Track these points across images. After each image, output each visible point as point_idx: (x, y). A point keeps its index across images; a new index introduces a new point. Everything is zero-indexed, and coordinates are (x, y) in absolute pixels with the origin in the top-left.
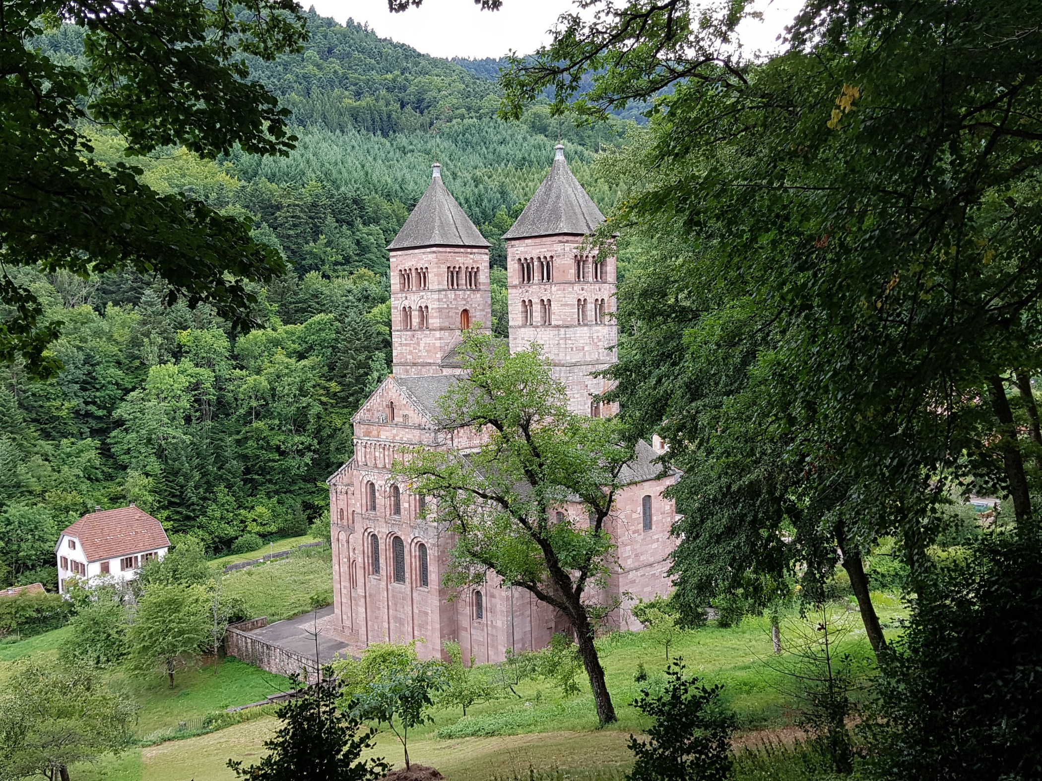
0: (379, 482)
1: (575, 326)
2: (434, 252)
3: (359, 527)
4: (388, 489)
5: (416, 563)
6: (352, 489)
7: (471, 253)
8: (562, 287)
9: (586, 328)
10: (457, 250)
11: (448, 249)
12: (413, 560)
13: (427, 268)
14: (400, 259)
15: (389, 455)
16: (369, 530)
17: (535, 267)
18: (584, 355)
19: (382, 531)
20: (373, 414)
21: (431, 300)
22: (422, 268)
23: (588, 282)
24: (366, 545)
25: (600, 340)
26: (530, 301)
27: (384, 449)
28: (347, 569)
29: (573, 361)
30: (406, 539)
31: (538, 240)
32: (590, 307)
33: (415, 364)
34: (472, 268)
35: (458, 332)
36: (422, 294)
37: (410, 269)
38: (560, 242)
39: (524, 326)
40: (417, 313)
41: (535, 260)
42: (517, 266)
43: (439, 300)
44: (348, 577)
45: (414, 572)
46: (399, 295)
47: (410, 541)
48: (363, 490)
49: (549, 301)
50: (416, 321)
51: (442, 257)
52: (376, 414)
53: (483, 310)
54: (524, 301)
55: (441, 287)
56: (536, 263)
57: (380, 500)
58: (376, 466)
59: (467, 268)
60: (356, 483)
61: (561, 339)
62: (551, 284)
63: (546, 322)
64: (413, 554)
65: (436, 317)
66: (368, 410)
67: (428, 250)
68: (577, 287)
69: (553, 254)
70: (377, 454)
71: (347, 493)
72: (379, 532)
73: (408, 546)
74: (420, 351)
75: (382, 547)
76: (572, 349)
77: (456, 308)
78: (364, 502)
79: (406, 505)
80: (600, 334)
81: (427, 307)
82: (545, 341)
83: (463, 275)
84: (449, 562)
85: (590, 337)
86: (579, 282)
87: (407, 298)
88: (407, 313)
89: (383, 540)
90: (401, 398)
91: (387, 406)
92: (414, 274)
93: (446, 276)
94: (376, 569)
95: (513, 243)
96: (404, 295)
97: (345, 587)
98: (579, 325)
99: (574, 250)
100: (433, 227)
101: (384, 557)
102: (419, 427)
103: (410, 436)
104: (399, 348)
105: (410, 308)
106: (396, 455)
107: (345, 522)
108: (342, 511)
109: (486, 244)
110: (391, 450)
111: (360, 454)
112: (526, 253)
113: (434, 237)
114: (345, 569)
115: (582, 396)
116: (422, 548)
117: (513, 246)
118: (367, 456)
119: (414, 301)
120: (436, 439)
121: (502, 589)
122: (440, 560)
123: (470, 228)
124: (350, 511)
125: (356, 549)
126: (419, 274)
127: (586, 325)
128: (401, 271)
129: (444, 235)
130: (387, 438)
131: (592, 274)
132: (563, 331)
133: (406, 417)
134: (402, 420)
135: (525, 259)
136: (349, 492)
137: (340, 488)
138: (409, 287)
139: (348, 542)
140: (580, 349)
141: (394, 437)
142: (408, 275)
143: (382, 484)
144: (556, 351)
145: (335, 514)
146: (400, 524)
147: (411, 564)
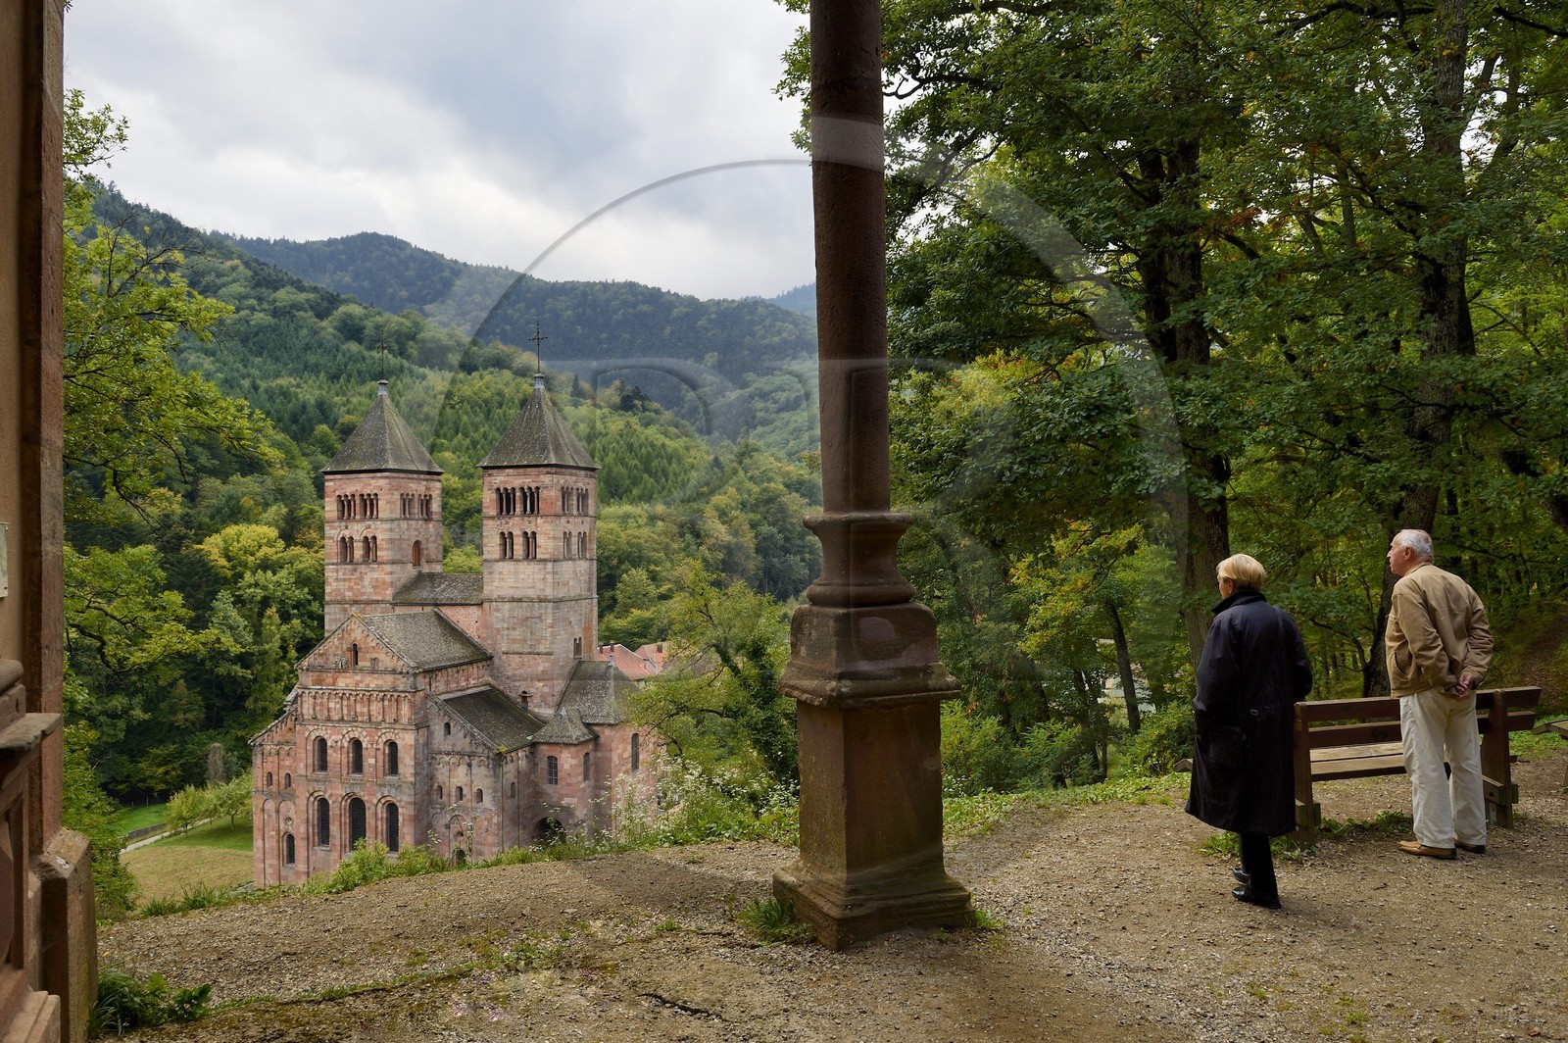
0: (333, 737)
1: (562, 561)
2: (386, 477)
3: (302, 792)
4: (346, 744)
5: (382, 826)
6: (287, 748)
7: (424, 480)
8: (549, 519)
9: (570, 562)
10: (410, 476)
11: (402, 475)
12: (379, 823)
13: (376, 495)
14: (338, 483)
15: (348, 706)
16: (316, 794)
17: (517, 498)
18: (569, 590)
19: (336, 794)
20: (328, 659)
21: (381, 531)
22: (369, 495)
23: (572, 515)
24: (311, 812)
25: (582, 575)
26: (511, 534)
27: (342, 698)
28: (275, 844)
29: (560, 596)
30: (372, 799)
31: (521, 470)
32: (574, 540)
33: (356, 602)
34: (425, 496)
35: (410, 566)
36: (368, 523)
37: (353, 496)
38: (548, 473)
39: (503, 558)
40: (361, 544)
41: (517, 490)
42: (494, 496)
43: (391, 530)
44: (276, 853)
45: (379, 836)
46: (337, 524)
47: (375, 801)
48: (310, 747)
49: (534, 534)
50: (359, 552)
51: (395, 482)
52: (332, 659)
53: (435, 542)
54: (503, 534)
55: (393, 516)
56: (518, 494)
57: (333, 756)
58: (329, 719)
59: (420, 495)
60: (299, 739)
61: (548, 573)
62: (537, 516)
63: (530, 555)
64: (380, 816)
65: (387, 549)
66: (321, 655)
67: (379, 474)
68: (563, 520)
69: (538, 484)
70: (332, 705)
71: (278, 754)
72: (331, 795)
73: (373, 808)
74: (363, 587)
75: (334, 810)
76: (559, 584)
77: (409, 540)
78: (310, 761)
79: (372, 761)
80: (582, 569)
81: (374, 538)
82: (528, 576)
83: (416, 504)
84: (425, 822)
85: (575, 572)
86: (565, 515)
87: (347, 527)
88: (346, 545)
89: (336, 805)
90: (369, 640)
91: (348, 649)
92: (358, 501)
93: (399, 504)
94: (324, 837)
95: (490, 471)
96: (343, 524)
97: (271, 866)
98: (565, 559)
99: (562, 482)
100: (383, 450)
101: (337, 823)
102: (394, 672)
103: (380, 682)
104: (334, 584)
105: (351, 538)
106: (358, 705)
107: (274, 788)
108: (270, 775)
109: (440, 470)
110: (352, 699)
111: (305, 706)
112: (506, 482)
113: (387, 461)
114: (271, 844)
115: (566, 633)
116: (392, 809)
117: (490, 475)
118: (317, 708)
119: (357, 530)
120: (415, 684)
121: (491, 845)
122: (416, 819)
123: (421, 453)
124: (283, 774)
125: (290, 819)
126: (365, 501)
127: (571, 559)
128: (339, 496)
129: (398, 458)
130: (347, 685)
131: (575, 507)
132: (550, 565)
133: (375, 660)
134: (368, 664)
135: (506, 489)
136: (282, 752)
137: (268, 747)
138: (349, 515)
139: (278, 811)
140: (566, 584)
141: (357, 684)
142: (349, 502)
143: (337, 739)
144: (542, 587)
145: (260, 779)
146: (361, 784)
147: (377, 827)
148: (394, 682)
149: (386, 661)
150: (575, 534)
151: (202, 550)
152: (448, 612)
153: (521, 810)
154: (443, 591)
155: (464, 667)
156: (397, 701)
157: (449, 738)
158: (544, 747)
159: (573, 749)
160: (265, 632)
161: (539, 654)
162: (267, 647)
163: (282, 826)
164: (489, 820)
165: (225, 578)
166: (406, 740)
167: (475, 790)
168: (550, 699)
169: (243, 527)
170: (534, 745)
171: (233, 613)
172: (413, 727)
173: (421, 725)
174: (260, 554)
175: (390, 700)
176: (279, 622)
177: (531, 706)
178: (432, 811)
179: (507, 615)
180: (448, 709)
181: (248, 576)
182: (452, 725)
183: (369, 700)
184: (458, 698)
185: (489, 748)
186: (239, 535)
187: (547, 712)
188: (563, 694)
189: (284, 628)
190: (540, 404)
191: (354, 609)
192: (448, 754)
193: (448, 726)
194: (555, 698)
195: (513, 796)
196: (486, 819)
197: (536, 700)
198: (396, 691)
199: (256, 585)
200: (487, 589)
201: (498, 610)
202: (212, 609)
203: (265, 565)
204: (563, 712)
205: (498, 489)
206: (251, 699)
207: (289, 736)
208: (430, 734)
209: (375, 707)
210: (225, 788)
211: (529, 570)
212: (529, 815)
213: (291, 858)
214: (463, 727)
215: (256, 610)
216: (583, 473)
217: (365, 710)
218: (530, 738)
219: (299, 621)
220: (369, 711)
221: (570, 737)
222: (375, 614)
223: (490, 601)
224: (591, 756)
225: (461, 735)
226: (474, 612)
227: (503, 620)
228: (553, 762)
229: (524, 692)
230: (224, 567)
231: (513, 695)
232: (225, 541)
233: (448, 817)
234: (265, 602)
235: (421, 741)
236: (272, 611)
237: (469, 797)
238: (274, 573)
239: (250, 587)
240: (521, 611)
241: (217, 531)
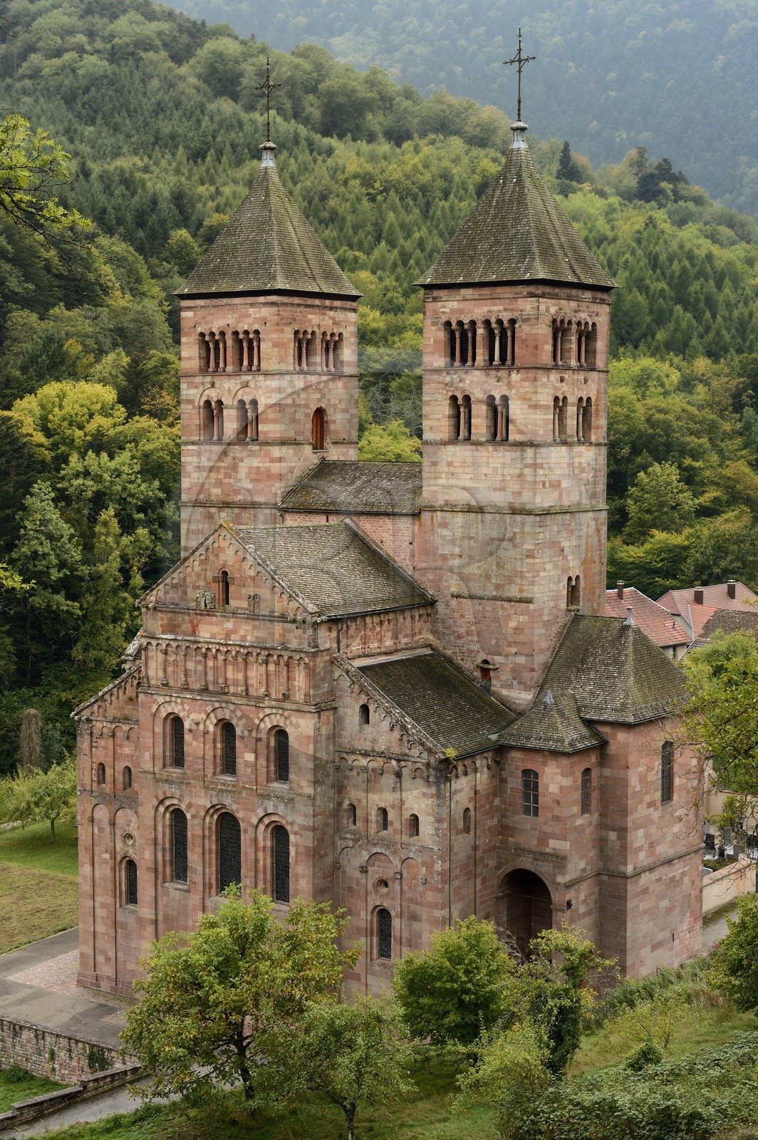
0: (193, 716)
1: (550, 445)
2: (273, 304)
3: (147, 796)
4: (211, 728)
5: (265, 860)
6: (126, 728)
7: (331, 308)
8: (531, 374)
9: (564, 449)
10: (310, 301)
11: (297, 300)
13: (257, 332)
14: (201, 313)
15: (215, 669)
16: (167, 803)
17: (479, 339)
18: (561, 496)
19: (197, 803)
20: (185, 593)
21: (264, 392)
22: (246, 332)
23: (569, 368)
24: (160, 828)
25: (583, 470)
26: (467, 398)
27: (205, 656)
28: (109, 873)
29: (546, 505)
30: (250, 817)
31: (486, 291)
32: (571, 410)
33: (226, 505)
34: (333, 335)
35: (308, 449)
36: (245, 378)
37: (223, 334)
38: (531, 295)
39: (454, 440)
40: (234, 412)
41: (479, 324)
42: (442, 335)
43: (280, 390)
44: (110, 886)
45: (261, 876)
46: (198, 380)
47: (255, 821)
48: (159, 729)
49: (505, 399)
50: (231, 425)
51: (286, 312)
52: (192, 594)
53: (346, 411)
54: (454, 398)
55: (283, 367)
56: (481, 331)
57: (192, 746)
58: (186, 688)
59: (324, 334)
60: (143, 716)
61: (527, 466)
62: (510, 369)
63: (498, 434)
64: (261, 844)
65: (274, 421)
66: (175, 586)
67: (261, 299)
68: (554, 376)
69: (515, 315)
70: (190, 665)
71: (114, 736)
72: (189, 806)
73: (251, 831)
74: (240, 480)
75: (194, 829)
76: (544, 485)
77: (307, 406)
78: (159, 751)
79: (250, 757)
80: (583, 460)
81: (254, 403)
82: (495, 469)
83: (318, 346)
84: (329, 859)
85: (571, 465)
86: (556, 367)
87: (213, 385)
88: (213, 411)
89: (198, 821)
90: (246, 565)
91: (215, 579)
92: (230, 342)
93: (292, 347)
94: (180, 870)
95: (436, 293)
96: (208, 379)
97: (103, 906)
98: (555, 443)
99: (553, 310)
100: (270, 259)
101: (198, 850)
102: (283, 618)
103: (261, 634)
104: (195, 475)
105: (220, 402)
106: (230, 668)
107: (107, 787)
108: (102, 767)
109: (354, 293)
110: (221, 657)
111: (152, 665)
112: (461, 311)
113: (274, 277)
114: (104, 871)
115: (556, 567)
116: (280, 833)
117: (435, 299)
118: (170, 669)
119: (228, 389)
120: (315, 639)
121: (435, 906)
122: (316, 854)
123: (327, 263)
124: (120, 767)
125: (129, 836)
126: (240, 342)
127: (564, 443)
128: (202, 335)
129: (290, 273)
130: (213, 636)
131: (574, 354)
132: (530, 452)
133: (254, 598)
134: (244, 604)
135: (460, 323)
136: (119, 734)
137: (99, 725)
138: (217, 364)
139: (113, 824)
140: (556, 485)
141: (228, 636)
142: (217, 344)
143: (197, 716)
144: (516, 488)
145: (87, 773)
146: (234, 791)
147: (256, 861)
148: (283, 636)
149: (272, 601)
150: (572, 399)
151: (10, 419)
152: (368, 527)
153: (479, 854)
154: (359, 491)
155: (391, 616)
156: (287, 665)
157: (368, 729)
158: (517, 755)
159: (565, 761)
160: (99, 546)
161: (509, 600)
162: (101, 568)
163: (119, 846)
164: (429, 866)
165: (43, 462)
166: (301, 728)
167: (407, 815)
168: (527, 676)
169: (66, 386)
170: (501, 751)
171: (54, 515)
172: (312, 709)
173: (325, 706)
174: (91, 427)
175: (277, 664)
176: (118, 530)
177: (496, 686)
178: (340, 844)
179: (459, 534)
180: (366, 682)
181: (74, 458)
182: (372, 708)
183: (245, 661)
184: (381, 666)
185: (430, 751)
186: (62, 396)
187: (522, 697)
188: (548, 668)
189: (125, 540)
191: (223, 515)
192: (365, 754)
193: (365, 709)
194: (535, 675)
195: (467, 830)
196: (424, 864)
197: (505, 676)
198: (286, 649)
199: (86, 473)
200: (427, 492)
201: (444, 525)
202: (24, 508)
203: (99, 444)
204: (549, 699)
205: (448, 324)
206: (79, 645)
207: (128, 710)
208: (339, 722)
209: (256, 672)
210: (42, 777)
211: (497, 460)
212: (492, 863)
213: (132, 896)
214: (389, 713)
215: (86, 512)
216: (588, 295)
217: (240, 676)
218: (494, 737)
219: (146, 531)
220: (246, 678)
221: (561, 740)
222: (259, 523)
223: (432, 509)
224: (595, 774)
225: (385, 725)
226: (407, 527)
227: (453, 542)
228: (531, 780)
229: (486, 662)
230: (42, 446)
231: (468, 666)
232: (43, 406)
233: (365, 855)
234: (99, 501)
235: (324, 731)
236: (108, 514)
237: (397, 825)
238: (112, 457)
239: (77, 476)
240: (486, 528)
241: (32, 391)
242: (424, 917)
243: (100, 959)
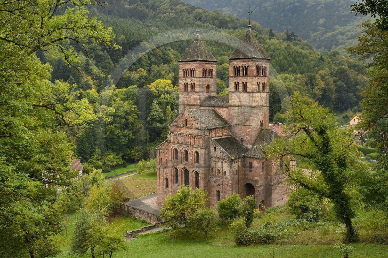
0: (179, 149)
1: (256, 93)
3: (170, 165)
4: (183, 152)
5: (194, 180)
6: (166, 151)
7: (211, 64)
8: (252, 78)
9: (259, 93)
10: (206, 62)
11: (203, 62)
12: (193, 178)
13: (195, 69)
14: (184, 65)
15: (184, 139)
16: (174, 167)
17: (241, 70)
18: (258, 103)
19: (180, 167)
21: (196, 81)
22: (193, 69)
23: (260, 76)
24: (173, 172)
25: (263, 98)
26: (238, 83)
27: (182, 136)
28: (163, 181)
29: (255, 105)
30: (191, 170)
31: (242, 60)
32: (261, 85)
33: (188, 105)
34: (211, 69)
35: (205, 93)
36: (192, 78)
37: (188, 69)
38: (252, 61)
39: (236, 91)
40: (190, 86)
41: (241, 67)
42: (233, 69)
43: (199, 81)
44: (163, 184)
45: (193, 183)
46: (183, 79)
47: (192, 171)
48: (172, 151)
49: (246, 83)
50: (189, 89)
51: (201, 65)
52: (179, 123)
53: (214, 85)
54: (235, 83)
55: (200, 76)
56: (241, 68)
57: (180, 155)
58: (178, 143)
59: (209, 69)
60: (170, 149)
61: (251, 97)
62: (247, 76)
63: (245, 90)
64: (193, 176)
65: (198, 87)
66: (176, 122)
67: (196, 62)
68: (257, 78)
69: (248, 65)
70: (179, 138)
71: (164, 153)
72: (179, 168)
73: (191, 173)
74: (191, 100)
75: (180, 173)
76: (255, 101)
77: (205, 84)
78: (173, 156)
79: (191, 158)
80: (264, 96)
81: (194, 84)
82: (244, 98)
83: (208, 72)
84: (207, 180)
85: (261, 97)
86: (257, 76)
87: (186, 80)
88: (186, 85)
89: (180, 171)
90: (190, 117)
91: (184, 120)
92: (189, 71)
93: (202, 72)
94: (177, 181)
95: (232, 61)
96: (185, 79)
97: (162, 188)
98: (257, 92)
99: (256, 64)
100: (198, 54)
101: (180, 177)
102: (198, 129)
103: (193, 132)
104: (182, 99)
105: (187, 83)
106: (187, 139)
107: (162, 163)
108: (161, 159)
109: (216, 61)
110: (185, 137)
111: (171, 138)
112: (237, 64)
113: (198, 58)
114: (162, 181)
115: (257, 119)
116: (197, 174)
117: (232, 62)
118: (175, 139)
119: (189, 81)
120: (204, 133)
121: (229, 190)
122: (204, 179)
123: (210, 54)
124: (165, 159)
125: (167, 174)
126: (191, 71)
127: (259, 92)
128: (184, 70)
129: (202, 57)
130: (184, 132)
131: (261, 73)
132: (251, 94)
133: (192, 124)
134: (190, 126)
135: (237, 67)
136: (165, 152)
137: (161, 150)
138: (187, 76)
139: (164, 171)
140: (257, 101)
141: (187, 132)
142: (187, 71)
143: (181, 149)
144: (248, 102)
145: (158, 160)
146: (188, 165)
147: (192, 179)
148: (198, 132)
149: (196, 125)
150: (261, 83)
151: (149, 87)
152: (217, 110)
153: (239, 180)
154: (216, 102)
155: (221, 129)
156: (199, 139)
157: (216, 152)
158: (248, 159)
159: (258, 160)
160: (167, 113)
161: (247, 126)
162: (167, 118)
163: (165, 175)
164: (228, 182)
165: (156, 96)
166: (201, 152)
167: (224, 171)
168: (251, 142)
169: (161, 80)
170: (244, 157)
171: (158, 107)
172: (204, 148)
173: (207, 147)
174: (166, 89)
175: (197, 138)
176: (171, 110)
177: (244, 144)
178: (210, 177)
179: (236, 111)
180: (215, 142)
181: (162, 95)
182: (216, 148)
183: (190, 137)
184: (219, 139)
185: (228, 157)
186: (160, 82)
187: (250, 146)
188: (255, 140)
189: (172, 112)
190: (250, 37)
191: (188, 107)
192: (215, 158)
193: (215, 148)
194: (253, 142)
195: (237, 174)
196: (227, 181)
197: (246, 142)
198: (198, 135)
199: (165, 98)
200: (230, 102)
201: (233, 109)
202: (152, 105)
203: (167, 92)
204: (255, 147)
205: (234, 67)
206: (162, 134)
207: (167, 147)
208: (210, 151)
209: (192, 140)
210: (152, 161)
211: (244, 96)
212: (242, 182)
213: (167, 186)
214: (220, 149)
215: (164, 106)
216: (265, 61)
217: (189, 141)
218: (243, 155)
219: (176, 110)
220: (190, 141)
221: (257, 156)
222: (194, 109)
223: (231, 106)
224: (265, 163)
225: (219, 152)
226: (225, 110)
227: (235, 113)
228: (251, 164)
229: (242, 139)
230: (156, 92)
231: (238, 139)
232: (156, 84)
233: (215, 179)
234: (167, 104)
235: (206, 153)
236: (169, 107)
237: (222, 173)
238: (170, 95)
239: (163, 99)
240: (241, 110)
241: (154, 81)
242: (227, 193)
243: (161, 199)
